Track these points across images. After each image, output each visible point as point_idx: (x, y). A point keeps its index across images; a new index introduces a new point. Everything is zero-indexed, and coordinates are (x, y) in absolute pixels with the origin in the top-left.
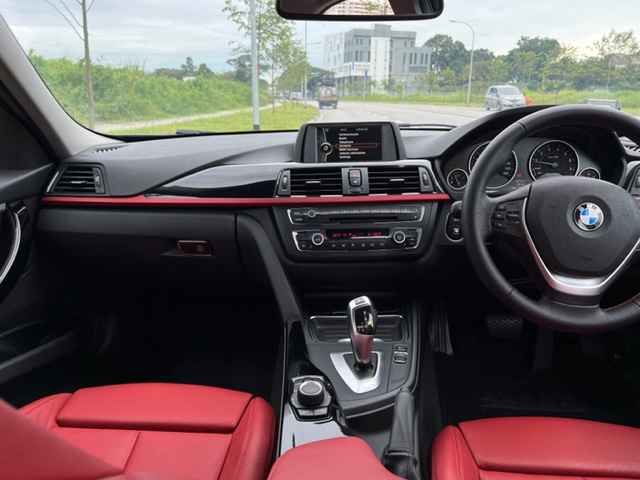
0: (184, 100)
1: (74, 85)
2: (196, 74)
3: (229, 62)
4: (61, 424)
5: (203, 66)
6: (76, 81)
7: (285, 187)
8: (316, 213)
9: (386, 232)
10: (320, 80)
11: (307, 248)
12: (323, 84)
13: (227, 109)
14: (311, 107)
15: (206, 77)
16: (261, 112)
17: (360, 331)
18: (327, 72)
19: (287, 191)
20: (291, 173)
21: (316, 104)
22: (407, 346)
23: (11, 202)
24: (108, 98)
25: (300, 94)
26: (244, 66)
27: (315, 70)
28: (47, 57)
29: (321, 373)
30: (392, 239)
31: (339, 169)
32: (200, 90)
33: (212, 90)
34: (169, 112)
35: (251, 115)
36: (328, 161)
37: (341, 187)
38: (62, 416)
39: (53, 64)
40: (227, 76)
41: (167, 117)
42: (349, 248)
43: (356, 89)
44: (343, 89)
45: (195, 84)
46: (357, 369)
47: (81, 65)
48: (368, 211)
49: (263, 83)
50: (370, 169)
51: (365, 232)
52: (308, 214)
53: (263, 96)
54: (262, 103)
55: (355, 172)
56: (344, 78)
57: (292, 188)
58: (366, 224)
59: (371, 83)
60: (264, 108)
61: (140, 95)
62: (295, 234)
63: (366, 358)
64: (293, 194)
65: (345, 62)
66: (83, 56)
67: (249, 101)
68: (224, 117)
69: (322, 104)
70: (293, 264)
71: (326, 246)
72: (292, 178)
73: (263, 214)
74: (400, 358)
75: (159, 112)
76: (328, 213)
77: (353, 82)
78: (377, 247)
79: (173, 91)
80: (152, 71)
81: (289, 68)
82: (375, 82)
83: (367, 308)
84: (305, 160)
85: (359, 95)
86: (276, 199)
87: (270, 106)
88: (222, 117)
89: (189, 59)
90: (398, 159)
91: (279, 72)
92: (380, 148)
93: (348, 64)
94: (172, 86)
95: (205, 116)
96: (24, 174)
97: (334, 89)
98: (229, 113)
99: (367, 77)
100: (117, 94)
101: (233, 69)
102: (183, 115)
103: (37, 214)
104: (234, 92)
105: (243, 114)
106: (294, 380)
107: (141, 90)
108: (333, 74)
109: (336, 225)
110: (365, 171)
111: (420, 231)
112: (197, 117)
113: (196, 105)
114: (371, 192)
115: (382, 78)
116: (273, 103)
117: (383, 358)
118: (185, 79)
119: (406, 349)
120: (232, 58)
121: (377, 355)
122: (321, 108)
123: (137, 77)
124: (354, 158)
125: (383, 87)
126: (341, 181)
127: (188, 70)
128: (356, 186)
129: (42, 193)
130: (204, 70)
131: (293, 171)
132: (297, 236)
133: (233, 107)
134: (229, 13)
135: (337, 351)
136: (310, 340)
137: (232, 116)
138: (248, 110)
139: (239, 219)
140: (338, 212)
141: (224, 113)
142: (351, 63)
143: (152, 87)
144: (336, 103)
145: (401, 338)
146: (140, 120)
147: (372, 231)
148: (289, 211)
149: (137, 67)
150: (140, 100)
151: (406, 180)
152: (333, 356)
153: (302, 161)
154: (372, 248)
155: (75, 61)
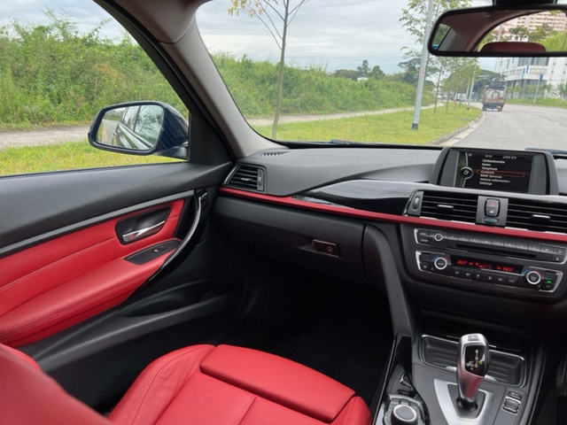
0: (355, 98)
1: (271, 83)
2: (370, 75)
3: (400, 64)
4: (203, 370)
5: (377, 68)
6: (273, 80)
7: (415, 207)
8: (443, 237)
9: (519, 269)
10: (488, 83)
11: (429, 269)
12: (491, 87)
13: (391, 107)
14: (474, 108)
15: (377, 78)
16: (422, 112)
17: (468, 368)
18: (498, 75)
19: (418, 211)
20: (424, 194)
21: (480, 106)
22: (522, 393)
23: (198, 189)
24: (295, 94)
25: (464, 95)
26: (414, 68)
27: (485, 72)
28: (255, 61)
29: (420, 398)
30: (524, 278)
31: (475, 197)
32: (370, 90)
33: (381, 90)
34: (341, 109)
35: (412, 114)
36: (466, 187)
37: (475, 215)
38: (204, 364)
39: (258, 66)
40: (397, 78)
41: (338, 112)
42: (473, 277)
43: (526, 92)
44: (512, 92)
45: (366, 84)
46: (460, 404)
47: (277, 67)
48: (502, 245)
49: (429, 84)
50: (511, 200)
51: (495, 265)
52: (435, 237)
53: (427, 97)
54: (425, 103)
55: (494, 201)
56: (515, 81)
57: (423, 209)
58: (497, 257)
59: (545, 87)
60: (426, 108)
61: (319, 93)
62: (418, 254)
63: (470, 397)
64: (422, 215)
65: (519, 65)
66: (280, 61)
67: (412, 101)
68: (388, 114)
69: (487, 106)
70: (412, 281)
71: (447, 271)
72: (424, 199)
73: (391, 229)
74: (510, 405)
75: (332, 108)
76: (456, 239)
77: (525, 85)
78: (506, 282)
79: (346, 90)
80: (333, 72)
81: (457, 71)
82: (550, 86)
83: (480, 348)
84: (442, 183)
85: (530, 98)
86: (405, 217)
87: (432, 106)
88: (385, 114)
89: (365, 62)
90: (548, 193)
91: (447, 75)
92: (527, 179)
93: (522, 67)
94: (347, 86)
95: (370, 113)
96: (208, 169)
97: (502, 92)
98: (392, 111)
99: (541, 80)
100: (301, 91)
101: (403, 71)
102: (353, 111)
103: (215, 199)
104: (401, 92)
105: (405, 112)
106: (391, 397)
107: (321, 89)
108: (504, 76)
109: (464, 253)
110: (505, 202)
111: (560, 275)
112: (363, 114)
113: (364, 103)
114: (508, 225)
115: (559, 83)
116: (436, 103)
117: (492, 400)
118: (359, 79)
119: (521, 397)
120: (404, 61)
121: (485, 395)
122: (484, 109)
123: (319, 77)
124: (496, 187)
125: (559, 91)
126: (475, 209)
127: (363, 71)
128: (492, 216)
129: (220, 184)
130: (377, 72)
131: (427, 193)
132: (420, 256)
133: (397, 105)
134: (405, 21)
135: (442, 378)
136: (417, 360)
137: (394, 114)
138: (410, 109)
139: (366, 230)
140: (467, 240)
141: (387, 111)
142: (526, 67)
143: (330, 86)
144: (502, 105)
145: (517, 382)
146: (315, 114)
147: (503, 266)
148: (416, 231)
149: (320, 69)
150: (318, 97)
151: (552, 218)
152: (436, 382)
153: (438, 183)
154: (500, 283)
155: (274, 64)
